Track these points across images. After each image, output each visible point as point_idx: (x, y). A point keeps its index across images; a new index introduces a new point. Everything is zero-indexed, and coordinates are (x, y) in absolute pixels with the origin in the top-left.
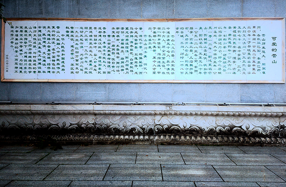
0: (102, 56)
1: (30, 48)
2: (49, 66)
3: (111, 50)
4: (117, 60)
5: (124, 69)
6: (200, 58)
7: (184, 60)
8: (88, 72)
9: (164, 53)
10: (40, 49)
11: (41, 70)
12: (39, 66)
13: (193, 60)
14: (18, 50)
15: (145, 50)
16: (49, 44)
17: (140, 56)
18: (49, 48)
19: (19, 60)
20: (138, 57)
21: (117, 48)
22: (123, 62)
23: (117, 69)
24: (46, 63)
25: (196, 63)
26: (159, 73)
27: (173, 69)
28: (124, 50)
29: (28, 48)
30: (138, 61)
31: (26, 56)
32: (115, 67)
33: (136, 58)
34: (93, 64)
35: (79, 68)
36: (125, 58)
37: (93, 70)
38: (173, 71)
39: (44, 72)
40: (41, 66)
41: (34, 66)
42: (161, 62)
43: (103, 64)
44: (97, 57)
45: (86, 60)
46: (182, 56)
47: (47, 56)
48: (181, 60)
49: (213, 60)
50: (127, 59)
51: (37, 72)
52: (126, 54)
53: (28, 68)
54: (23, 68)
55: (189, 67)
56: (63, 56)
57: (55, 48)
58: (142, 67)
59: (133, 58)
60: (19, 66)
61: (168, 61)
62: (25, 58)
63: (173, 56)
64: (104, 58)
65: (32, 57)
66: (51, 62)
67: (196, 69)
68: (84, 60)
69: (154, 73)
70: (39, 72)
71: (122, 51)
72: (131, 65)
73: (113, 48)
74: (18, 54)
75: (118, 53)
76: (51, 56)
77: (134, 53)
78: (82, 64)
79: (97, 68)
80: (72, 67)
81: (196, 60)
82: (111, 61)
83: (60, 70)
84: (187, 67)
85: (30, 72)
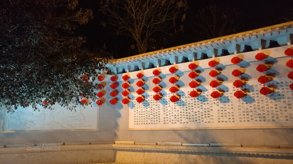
0: (182, 111)
1: (142, 109)
2: (152, 120)
3: (188, 107)
4: (192, 114)
5: (197, 119)
6: (255, 108)
7: (241, 111)
8: (174, 123)
9: (225, 106)
10: (147, 109)
11: (148, 122)
12: (147, 120)
13: (249, 110)
14: (136, 110)
15: (211, 105)
16: (151, 106)
17: (208, 110)
18: (151, 108)
19: (136, 117)
20: (207, 110)
21: (192, 105)
22: (196, 115)
23: (193, 120)
24: (150, 118)
25: (251, 113)
26: (223, 121)
27: (233, 118)
28: (197, 106)
29: (141, 109)
30: (207, 113)
31: (140, 114)
32: (191, 119)
33: (205, 112)
34: (177, 117)
35: (169, 120)
36: (197, 112)
37: (177, 121)
38: (233, 120)
39: (149, 124)
40: (148, 120)
41: (144, 120)
42: (224, 113)
43: (183, 117)
44: (179, 112)
45: (172, 114)
46: (239, 108)
47: (150, 113)
48: (239, 111)
49: (266, 110)
50: (199, 113)
51: (146, 124)
52: (198, 109)
53: (141, 121)
54: (138, 121)
55: (246, 116)
56: (159, 113)
57: (155, 108)
58: (210, 118)
59: (203, 112)
60: (136, 120)
61: (229, 113)
62: (139, 115)
63: (232, 108)
64: (183, 112)
65: (143, 114)
66: (153, 117)
67: (252, 118)
68: (171, 115)
69: (219, 122)
70: (147, 124)
71: (195, 107)
72: (202, 117)
73: (189, 105)
74: (136, 113)
75: (193, 109)
76: (153, 113)
77: (203, 108)
78: (170, 117)
79: (179, 120)
80: (164, 119)
81: (251, 110)
82: (188, 114)
83: (158, 122)
84: (244, 116)
85: (142, 124)
